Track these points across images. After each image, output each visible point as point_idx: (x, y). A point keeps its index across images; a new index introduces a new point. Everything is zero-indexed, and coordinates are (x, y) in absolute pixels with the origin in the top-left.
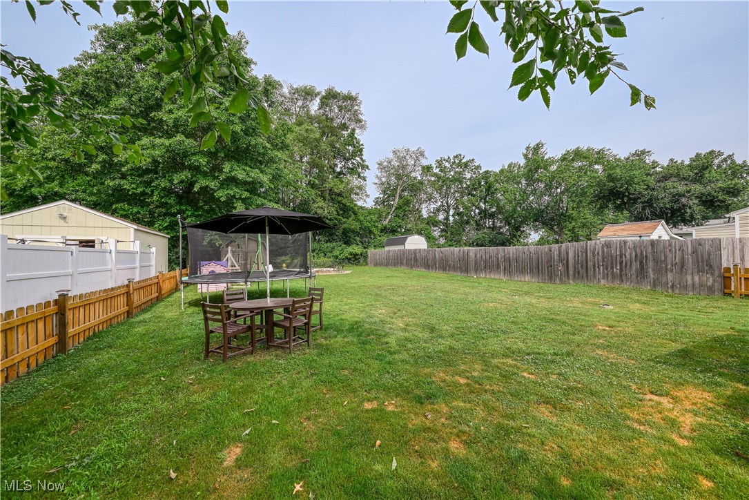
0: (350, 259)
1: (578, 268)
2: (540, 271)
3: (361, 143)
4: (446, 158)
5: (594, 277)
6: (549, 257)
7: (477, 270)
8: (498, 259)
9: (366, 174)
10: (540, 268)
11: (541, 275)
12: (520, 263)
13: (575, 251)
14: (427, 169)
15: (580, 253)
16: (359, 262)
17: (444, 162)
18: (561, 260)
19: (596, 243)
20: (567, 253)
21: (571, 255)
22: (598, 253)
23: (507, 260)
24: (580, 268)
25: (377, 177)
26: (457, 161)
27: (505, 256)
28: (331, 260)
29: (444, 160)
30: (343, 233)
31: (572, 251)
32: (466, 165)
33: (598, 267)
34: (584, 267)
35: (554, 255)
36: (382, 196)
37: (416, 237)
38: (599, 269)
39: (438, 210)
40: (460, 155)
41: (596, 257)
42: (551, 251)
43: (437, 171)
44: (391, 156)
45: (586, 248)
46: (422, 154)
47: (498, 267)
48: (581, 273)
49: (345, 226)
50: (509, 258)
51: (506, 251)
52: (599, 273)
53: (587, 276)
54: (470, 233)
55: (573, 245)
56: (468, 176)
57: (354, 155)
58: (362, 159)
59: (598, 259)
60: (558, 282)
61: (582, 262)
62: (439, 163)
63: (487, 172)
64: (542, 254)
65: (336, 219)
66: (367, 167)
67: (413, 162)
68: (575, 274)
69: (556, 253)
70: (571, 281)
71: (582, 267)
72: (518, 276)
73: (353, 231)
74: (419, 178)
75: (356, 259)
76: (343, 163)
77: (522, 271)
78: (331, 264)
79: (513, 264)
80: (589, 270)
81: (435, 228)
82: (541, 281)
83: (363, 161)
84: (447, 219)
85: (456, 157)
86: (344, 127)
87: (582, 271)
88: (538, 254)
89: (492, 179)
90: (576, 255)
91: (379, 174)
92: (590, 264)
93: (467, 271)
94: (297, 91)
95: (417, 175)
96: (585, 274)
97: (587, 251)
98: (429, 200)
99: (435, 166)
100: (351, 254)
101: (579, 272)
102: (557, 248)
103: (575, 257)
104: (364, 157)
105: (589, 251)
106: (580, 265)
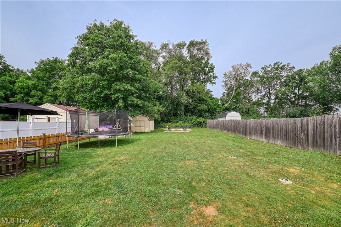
0: (198, 124)
1: (316, 138)
2: (287, 138)
3: (213, 65)
4: (268, 66)
5: (331, 147)
6: (294, 128)
7: (250, 134)
8: (261, 128)
9: (216, 80)
10: (288, 135)
11: (288, 141)
12: (274, 131)
13: (314, 124)
14: (255, 74)
15: (318, 125)
16: (203, 126)
17: (266, 68)
18: (302, 130)
19: (333, 117)
20: (308, 125)
21: (311, 127)
22: (335, 126)
23: (267, 128)
24: (318, 138)
25: (223, 81)
26: (276, 66)
27: (265, 126)
28: (190, 124)
29: (267, 67)
30: (199, 111)
31: (312, 123)
32: (282, 68)
33: (335, 139)
34: (322, 137)
35: (297, 127)
36: (227, 91)
37: (234, 113)
38: (336, 141)
39: (264, 96)
40: (279, 62)
41: (333, 130)
42: (295, 123)
43: (261, 74)
44: (231, 69)
45: (324, 121)
46: (249, 66)
47: (262, 133)
48: (318, 142)
49: (199, 108)
50: (268, 127)
51: (266, 122)
52: (336, 144)
53: (324, 145)
54: (287, 109)
55: (313, 119)
56: (284, 74)
57: (209, 71)
58: (213, 73)
59: (335, 132)
60: (300, 148)
61: (320, 133)
62: (264, 69)
63: (300, 70)
64: (289, 125)
65: (195, 105)
66: (217, 77)
67: (244, 71)
68: (313, 143)
69: (299, 125)
70: (310, 148)
71: (320, 138)
72: (273, 140)
73: (203, 110)
74: (249, 80)
75: (202, 125)
76: (203, 77)
77: (276, 137)
78: (190, 126)
79: (270, 131)
80: (326, 140)
81: (261, 107)
82: (287, 145)
83: (214, 74)
84: (269, 101)
85: (275, 64)
86: (203, 58)
87: (320, 141)
88: (286, 125)
89: (304, 74)
90: (315, 126)
91: (224, 80)
92: (327, 135)
93: (245, 134)
94: (176, 45)
95: (248, 78)
96: (322, 144)
97: (325, 124)
98: (257, 91)
99: (260, 72)
100: (198, 122)
101: (317, 142)
102: (300, 121)
103: (314, 128)
104: (214, 72)
105: (326, 124)
106: (318, 136)
